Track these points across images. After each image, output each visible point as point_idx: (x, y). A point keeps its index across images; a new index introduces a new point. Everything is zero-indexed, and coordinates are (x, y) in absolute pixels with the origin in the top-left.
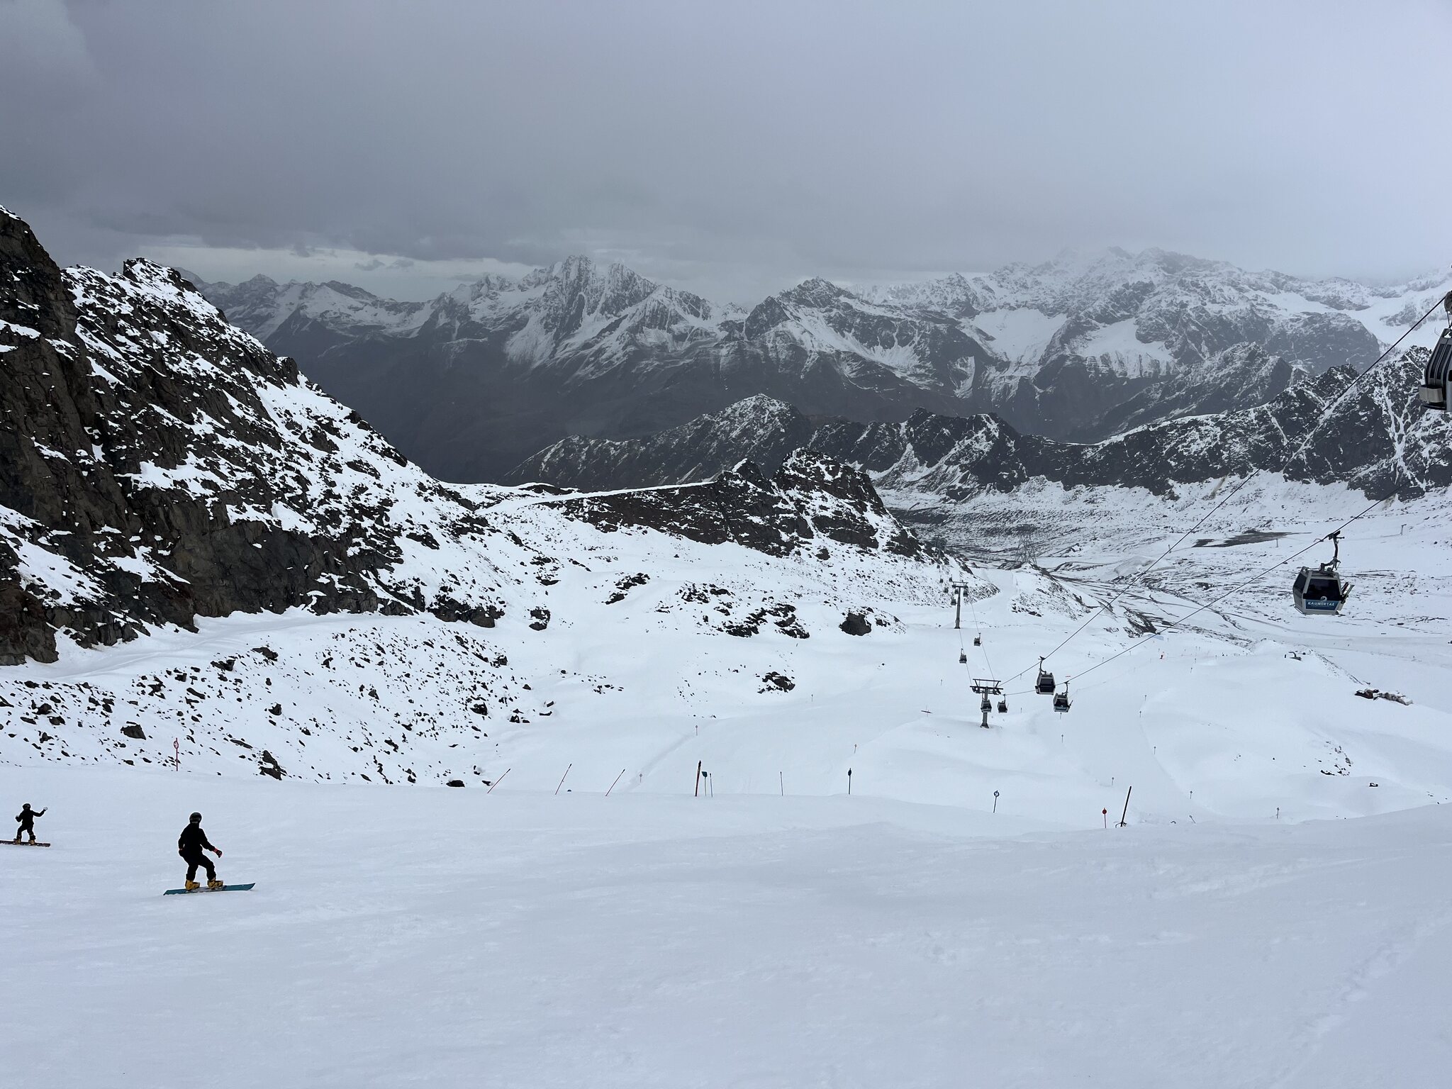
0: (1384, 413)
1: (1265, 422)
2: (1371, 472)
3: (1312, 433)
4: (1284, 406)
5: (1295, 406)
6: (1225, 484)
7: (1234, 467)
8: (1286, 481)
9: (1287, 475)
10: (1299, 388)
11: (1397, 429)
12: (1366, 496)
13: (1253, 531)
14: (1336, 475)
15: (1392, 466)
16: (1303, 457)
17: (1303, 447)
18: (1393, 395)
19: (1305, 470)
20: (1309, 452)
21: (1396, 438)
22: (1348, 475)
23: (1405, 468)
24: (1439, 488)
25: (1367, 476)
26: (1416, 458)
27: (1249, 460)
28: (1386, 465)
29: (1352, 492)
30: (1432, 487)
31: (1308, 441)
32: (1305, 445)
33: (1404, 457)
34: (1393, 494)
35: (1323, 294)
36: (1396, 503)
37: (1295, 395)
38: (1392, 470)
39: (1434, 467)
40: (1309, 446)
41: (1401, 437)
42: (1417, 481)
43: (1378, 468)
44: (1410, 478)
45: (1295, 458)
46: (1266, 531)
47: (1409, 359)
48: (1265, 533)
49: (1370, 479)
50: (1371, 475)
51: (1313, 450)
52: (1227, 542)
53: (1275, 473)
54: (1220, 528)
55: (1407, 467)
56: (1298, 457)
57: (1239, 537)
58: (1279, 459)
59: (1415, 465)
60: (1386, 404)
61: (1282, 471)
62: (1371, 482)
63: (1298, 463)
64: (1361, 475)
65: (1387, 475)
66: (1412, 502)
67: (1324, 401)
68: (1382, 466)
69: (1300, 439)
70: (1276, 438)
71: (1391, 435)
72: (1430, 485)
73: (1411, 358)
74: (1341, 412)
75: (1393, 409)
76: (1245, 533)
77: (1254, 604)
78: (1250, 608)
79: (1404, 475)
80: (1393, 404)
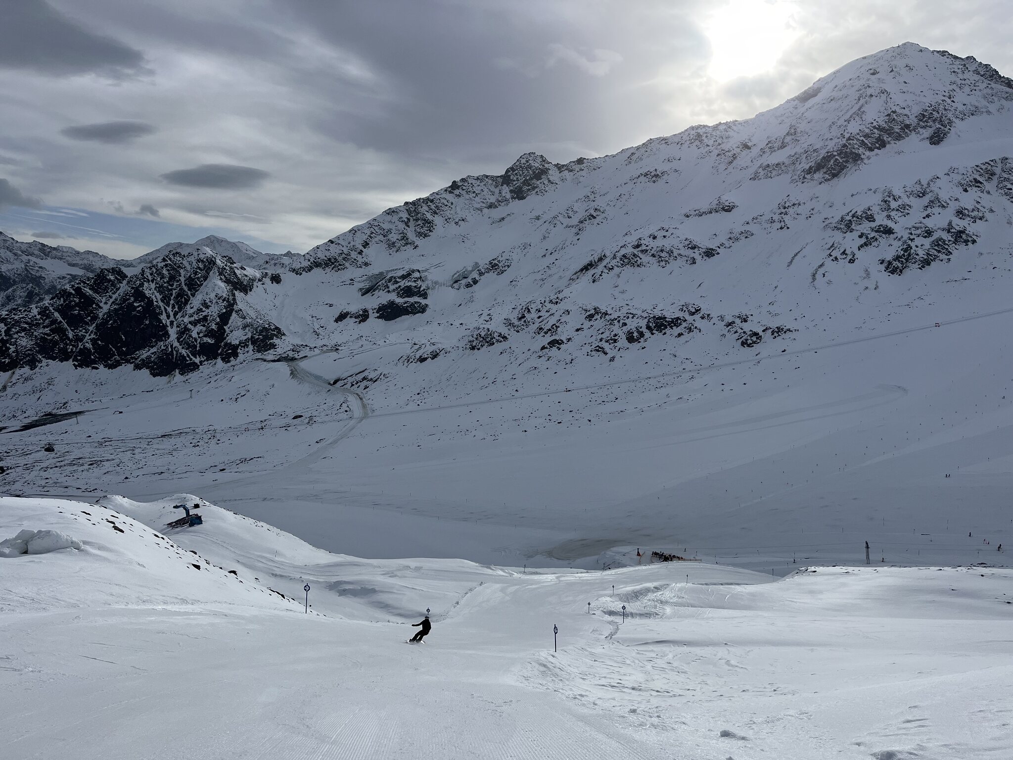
0: (155, 303)
1: (48, 317)
2: (152, 354)
3: (94, 325)
4: (64, 301)
5: (75, 301)
6: (16, 376)
7: (22, 360)
8: (76, 369)
9: (76, 363)
10: (76, 286)
11: (168, 317)
12: (151, 374)
13: (50, 414)
14: (122, 359)
15: (169, 347)
16: (89, 346)
17: (88, 337)
18: (160, 289)
19: (92, 357)
20: (94, 341)
21: (168, 324)
22: (132, 358)
23: (180, 347)
24: (210, 361)
25: (149, 357)
26: (188, 339)
27: (39, 352)
28: (164, 346)
29: (138, 372)
30: (205, 361)
31: (92, 332)
32: (90, 335)
33: (178, 339)
34: (174, 370)
35: (80, 262)
36: (178, 377)
37: (73, 292)
38: (170, 350)
39: (203, 346)
40: (93, 336)
41: (172, 323)
42: (192, 357)
43: (158, 349)
44: (185, 355)
45: (82, 347)
46: (64, 412)
47: (169, 261)
48: (62, 414)
49: (153, 359)
50: (153, 356)
51: (98, 339)
52: (23, 426)
53: (65, 362)
54: (14, 416)
55: (181, 347)
56: (84, 346)
57: (37, 420)
58: (67, 349)
59: (188, 344)
60: (155, 297)
61: (71, 360)
62: (154, 362)
63: (84, 352)
64: (144, 357)
65: (166, 354)
66: (190, 375)
67: (100, 298)
68: (160, 347)
69: (84, 331)
70: (61, 331)
71: (164, 322)
72: (202, 359)
73: (170, 259)
74: (118, 304)
75: (162, 301)
76: (43, 416)
77: (62, 479)
78: (58, 485)
79: (181, 354)
80: (161, 296)
